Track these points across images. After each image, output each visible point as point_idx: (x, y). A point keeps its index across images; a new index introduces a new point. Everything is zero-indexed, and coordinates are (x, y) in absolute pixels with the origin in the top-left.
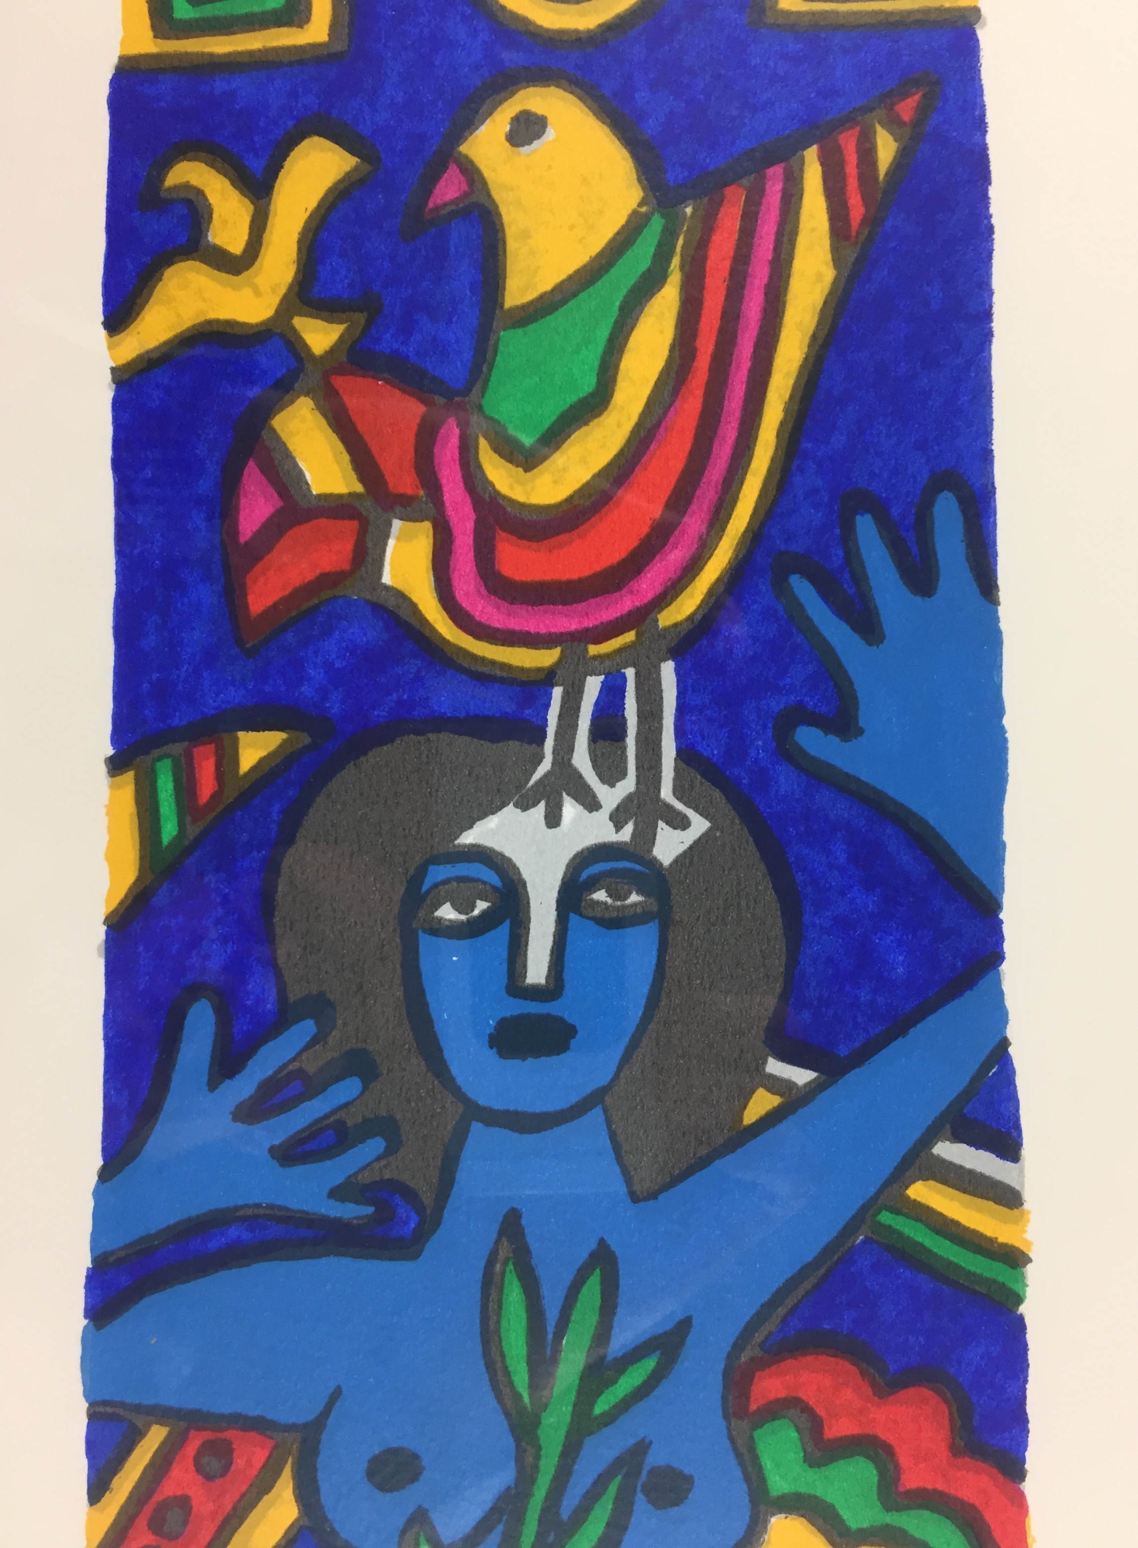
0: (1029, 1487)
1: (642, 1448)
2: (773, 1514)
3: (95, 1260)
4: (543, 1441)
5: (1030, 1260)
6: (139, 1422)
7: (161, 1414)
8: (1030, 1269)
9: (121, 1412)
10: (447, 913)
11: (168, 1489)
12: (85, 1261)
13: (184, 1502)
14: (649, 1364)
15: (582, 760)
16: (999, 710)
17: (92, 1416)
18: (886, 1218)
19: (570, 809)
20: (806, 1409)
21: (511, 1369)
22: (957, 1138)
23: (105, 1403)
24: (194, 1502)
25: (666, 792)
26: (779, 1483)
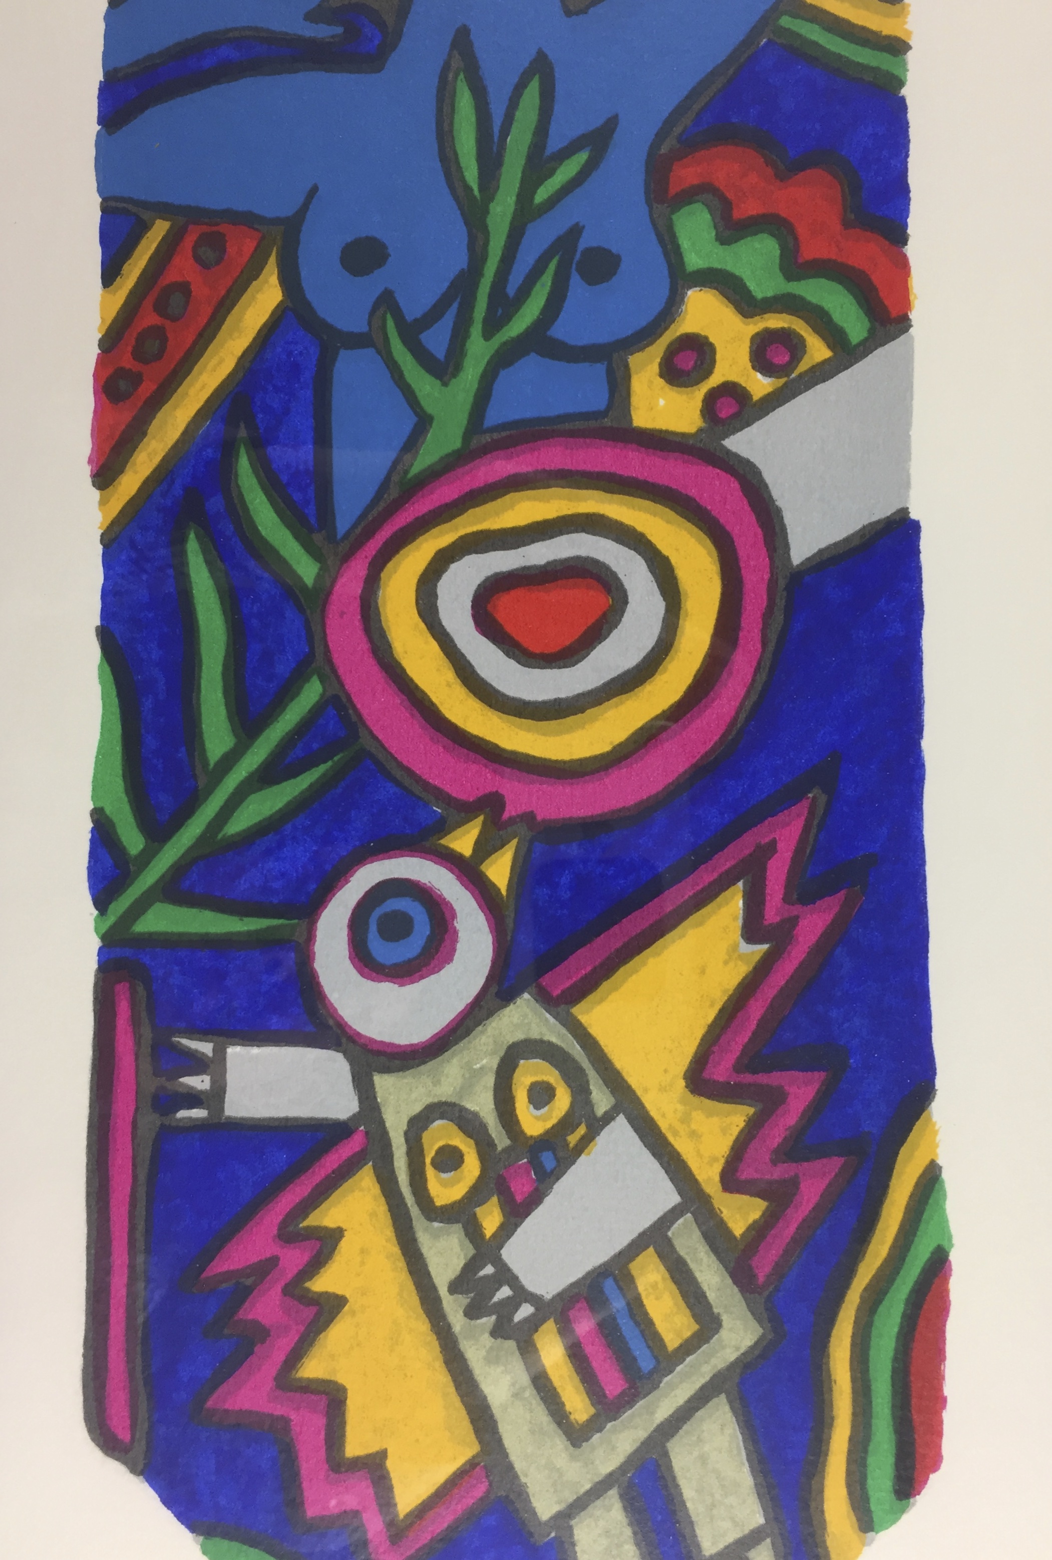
0: (912, 250)
1: (576, 231)
2: (690, 288)
3: (106, 74)
4: (491, 228)
5: (910, 47)
6: (146, 215)
7: (164, 210)
8: (910, 56)
9: (130, 207)
11: (171, 276)
12: (98, 76)
13: (184, 288)
14: (582, 157)
17: (105, 210)
18: (786, 21)
20: (718, 190)
21: (463, 165)
23: (116, 198)
24: (193, 288)
26: (694, 261)
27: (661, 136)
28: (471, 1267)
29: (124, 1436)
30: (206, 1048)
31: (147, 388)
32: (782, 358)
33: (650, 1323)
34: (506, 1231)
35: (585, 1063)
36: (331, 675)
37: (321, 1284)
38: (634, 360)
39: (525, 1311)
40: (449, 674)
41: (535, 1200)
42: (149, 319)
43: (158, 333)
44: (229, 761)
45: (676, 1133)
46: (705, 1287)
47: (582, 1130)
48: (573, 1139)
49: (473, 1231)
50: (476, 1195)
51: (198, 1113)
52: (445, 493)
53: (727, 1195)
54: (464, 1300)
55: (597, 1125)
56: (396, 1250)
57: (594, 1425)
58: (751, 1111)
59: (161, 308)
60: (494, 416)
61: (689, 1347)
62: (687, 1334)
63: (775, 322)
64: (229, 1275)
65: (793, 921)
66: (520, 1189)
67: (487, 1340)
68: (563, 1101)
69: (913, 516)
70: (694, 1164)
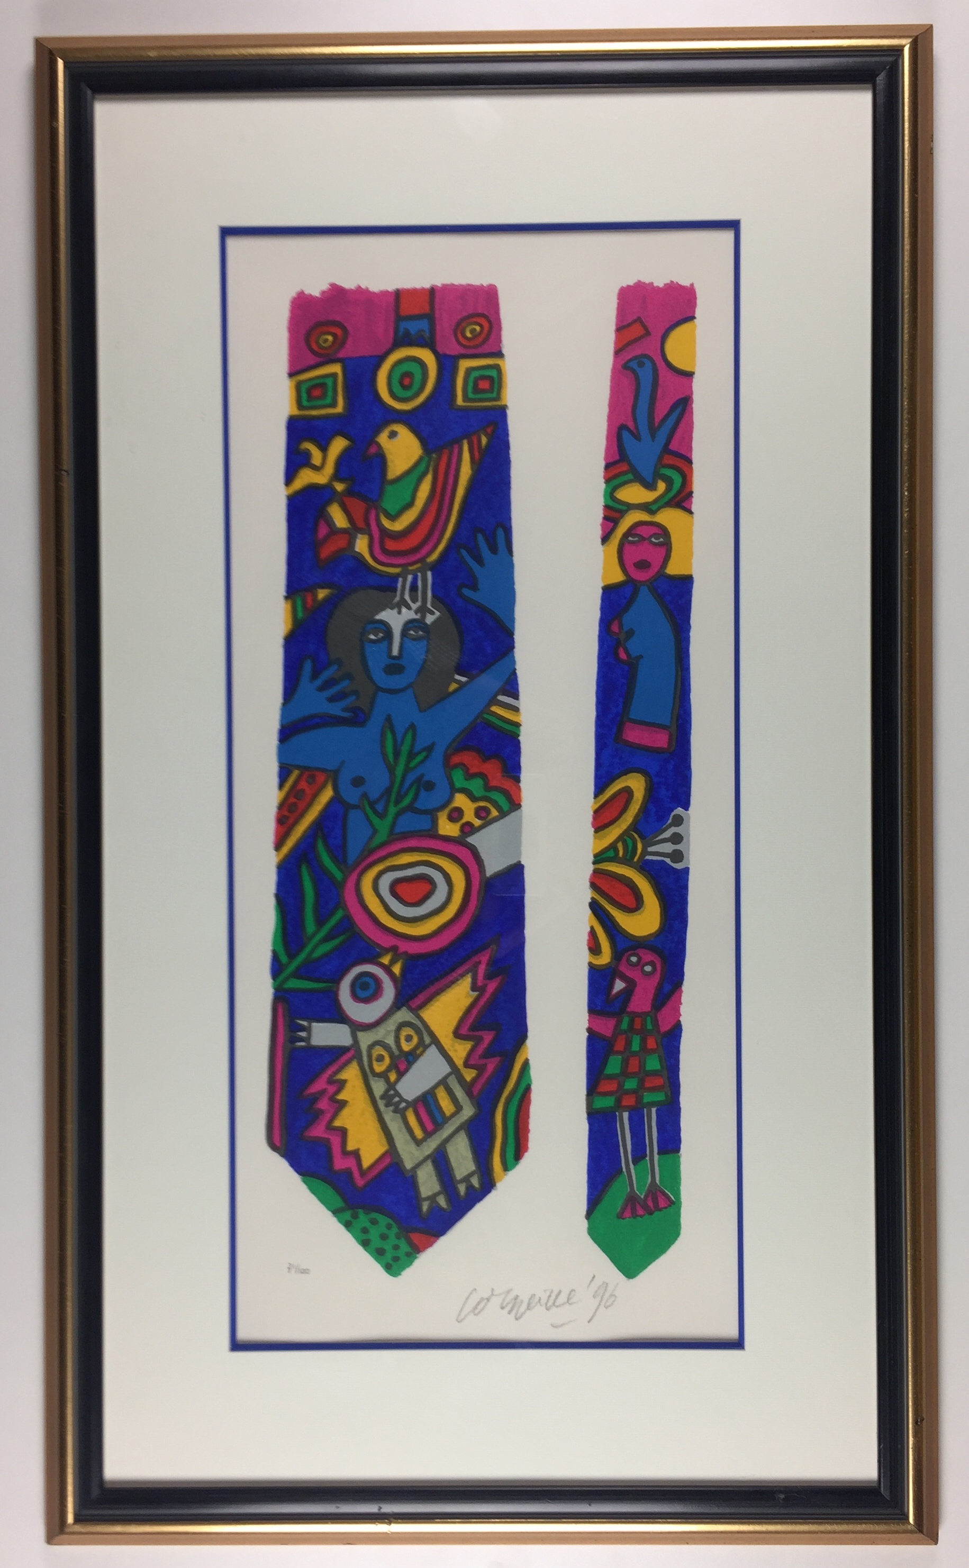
0: (522, 785)
1: (422, 775)
4: (397, 774)
5: (521, 725)
7: (298, 767)
8: (522, 728)
9: (287, 766)
10: (372, 637)
11: (300, 787)
13: (303, 790)
14: (424, 754)
15: (407, 597)
16: (513, 583)
18: (485, 716)
19: (404, 610)
20: (464, 765)
21: (388, 755)
22: (504, 694)
23: (284, 764)
24: (306, 791)
25: (429, 606)
26: (458, 785)
27: (447, 749)
28: (387, 1091)
29: (278, 1145)
30: (305, 1023)
31: (291, 821)
32: (483, 815)
33: (441, 1108)
34: (398, 1080)
35: (423, 1029)
36: (346, 908)
37: (341, 1097)
38: (440, 814)
39: (403, 1105)
40: (382, 909)
41: (407, 1070)
42: (292, 800)
43: (295, 804)
44: (314, 935)
45: (450, 1050)
46: (458, 1097)
47: (421, 1049)
48: (418, 1052)
49: (387, 1080)
50: (389, 1069)
51: (303, 1044)
52: (382, 853)
53: (465, 1069)
54: (384, 1101)
55: (426, 1047)
56: (363, 1086)
57: (424, 1140)
58: (472, 1043)
59: (296, 797)
60: (398, 830)
61: (453, 1115)
62: (453, 1111)
63: (482, 804)
64: (312, 1093)
65: (486, 985)
66: (402, 1067)
67: (391, 1114)
68: (415, 1040)
69: (522, 863)
70: (455, 1059)
